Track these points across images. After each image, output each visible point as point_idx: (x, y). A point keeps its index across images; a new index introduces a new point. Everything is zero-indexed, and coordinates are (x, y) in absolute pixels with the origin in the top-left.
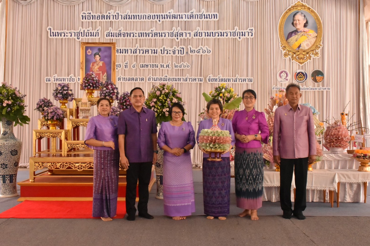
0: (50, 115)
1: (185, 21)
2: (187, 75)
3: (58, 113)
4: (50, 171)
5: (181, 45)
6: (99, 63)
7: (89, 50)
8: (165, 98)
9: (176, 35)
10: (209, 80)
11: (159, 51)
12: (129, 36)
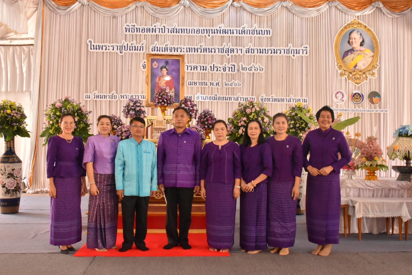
1: (236, 37)
5: (232, 62)
7: (155, 63)
8: (256, 117)
9: (227, 51)
10: (262, 100)
11: (208, 67)
12: (176, 51)
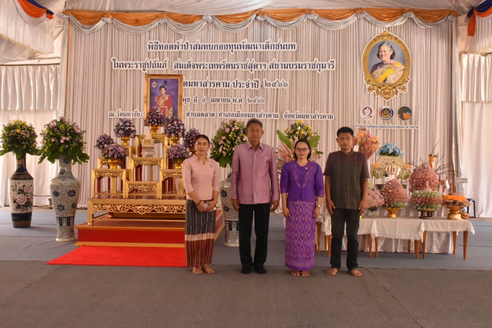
0: (110, 153)
1: (260, 52)
2: (262, 110)
3: (118, 151)
4: (110, 214)
5: (255, 78)
6: (164, 97)
7: (154, 83)
8: (235, 136)
9: (250, 67)
10: (286, 117)
11: (231, 83)
12: (199, 67)
